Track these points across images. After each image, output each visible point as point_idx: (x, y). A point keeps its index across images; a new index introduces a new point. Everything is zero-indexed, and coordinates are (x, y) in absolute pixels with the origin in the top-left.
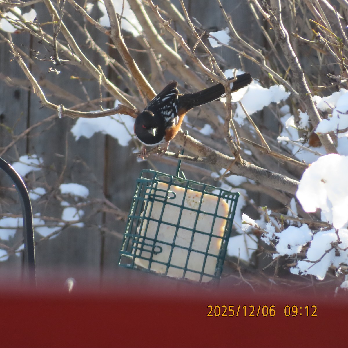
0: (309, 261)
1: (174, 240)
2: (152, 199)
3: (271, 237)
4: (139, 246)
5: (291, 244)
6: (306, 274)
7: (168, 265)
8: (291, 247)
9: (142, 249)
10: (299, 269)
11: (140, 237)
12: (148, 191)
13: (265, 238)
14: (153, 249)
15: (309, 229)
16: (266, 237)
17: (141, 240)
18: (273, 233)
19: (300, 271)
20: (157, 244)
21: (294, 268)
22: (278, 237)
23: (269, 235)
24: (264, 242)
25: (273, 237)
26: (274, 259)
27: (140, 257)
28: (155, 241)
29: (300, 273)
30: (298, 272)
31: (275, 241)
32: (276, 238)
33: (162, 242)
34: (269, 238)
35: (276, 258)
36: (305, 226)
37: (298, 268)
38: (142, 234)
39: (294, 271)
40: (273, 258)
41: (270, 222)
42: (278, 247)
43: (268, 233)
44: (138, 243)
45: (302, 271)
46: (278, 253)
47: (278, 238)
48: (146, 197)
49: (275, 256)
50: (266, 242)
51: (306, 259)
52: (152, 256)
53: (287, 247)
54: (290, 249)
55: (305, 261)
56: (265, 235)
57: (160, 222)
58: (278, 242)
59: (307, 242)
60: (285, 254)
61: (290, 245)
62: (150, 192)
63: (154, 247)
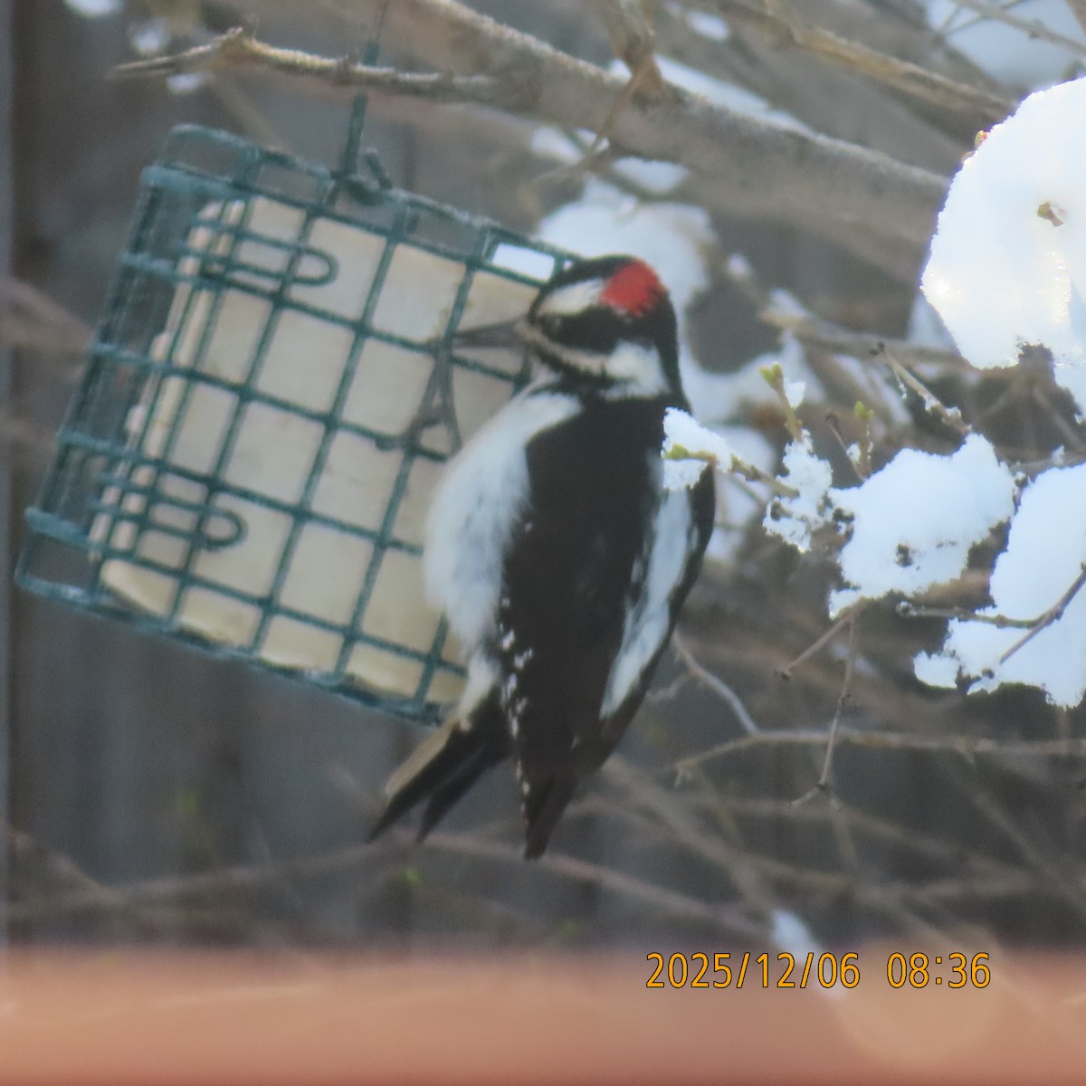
0: (1001, 622)
1: (310, 484)
2: (216, 278)
3: (812, 514)
4: (134, 504)
5: (912, 545)
6: (991, 686)
7: (268, 606)
8: (916, 559)
9: (143, 523)
10: (959, 659)
11: (139, 460)
12: (200, 238)
13: (784, 521)
14: (201, 522)
15: (999, 460)
16: (789, 515)
17: (143, 476)
18: (822, 494)
19: (961, 668)
20: (224, 501)
21: (934, 656)
22: (847, 513)
23: (805, 507)
24: (778, 538)
25: (821, 511)
26: (837, 620)
27: (129, 556)
28: (213, 484)
29: (964, 682)
30: (955, 676)
31: (835, 531)
32: (839, 516)
33: (246, 495)
34: (803, 519)
35: (846, 613)
36: (978, 447)
37: (953, 654)
38: (153, 447)
39: (932, 670)
40: (833, 614)
41: (800, 441)
42: (852, 562)
43: (795, 494)
44: (127, 489)
45: (973, 670)
46: (856, 588)
47: (850, 519)
48: (189, 266)
49: (839, 603)
50: (790, 541)
51: (990, 612)
52: (190, 556)
53: (897, 559)
54: (911, 569)
55: (985, 620)
56: (785, 503)
57: (245, 393)
58: (849, 535)
59: (994, 524)
60: (888, 589)
61: (907, 545)
62: (211, 245)
63: (203, 512)
